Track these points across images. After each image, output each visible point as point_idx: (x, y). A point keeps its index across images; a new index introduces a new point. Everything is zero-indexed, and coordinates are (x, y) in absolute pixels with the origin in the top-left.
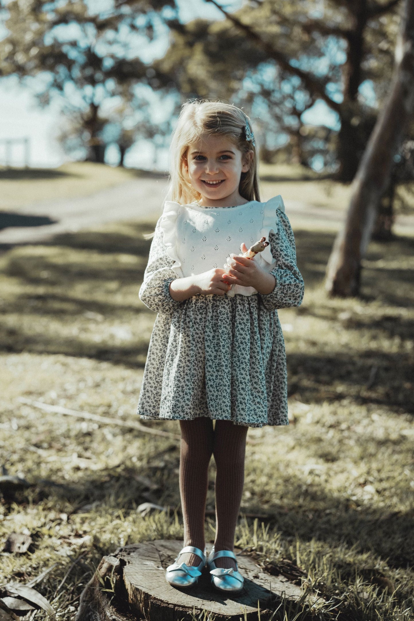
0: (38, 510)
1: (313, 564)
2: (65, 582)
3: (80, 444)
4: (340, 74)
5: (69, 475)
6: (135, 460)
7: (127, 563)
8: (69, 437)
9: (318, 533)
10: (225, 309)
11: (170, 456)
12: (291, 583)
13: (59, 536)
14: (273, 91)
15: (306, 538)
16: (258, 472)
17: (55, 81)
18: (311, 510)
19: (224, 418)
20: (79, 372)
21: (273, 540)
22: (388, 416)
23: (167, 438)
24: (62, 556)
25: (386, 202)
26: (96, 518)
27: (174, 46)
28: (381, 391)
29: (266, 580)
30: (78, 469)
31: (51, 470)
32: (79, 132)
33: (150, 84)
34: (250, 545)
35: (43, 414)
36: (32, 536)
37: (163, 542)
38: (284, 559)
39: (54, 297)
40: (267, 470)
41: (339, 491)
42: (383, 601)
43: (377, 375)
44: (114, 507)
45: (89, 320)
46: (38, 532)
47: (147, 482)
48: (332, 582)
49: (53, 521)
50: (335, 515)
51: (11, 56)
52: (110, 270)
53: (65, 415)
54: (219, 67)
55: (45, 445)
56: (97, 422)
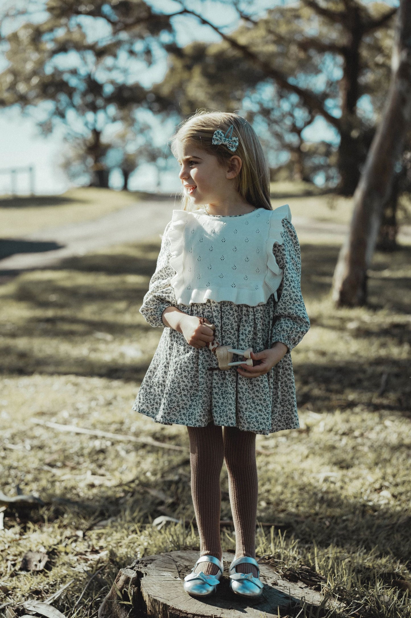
0: (54, 527)
1: (331, 570)
2: (83, 597)
3: (93, 461)
4: (338, 90)
5: (83, 492)
6: (149, 474)
7: (144, 575)
8: (82, 455)
9: (335, 540)
10: (229, 320)
11: (184, 470)
12: (310, 589)
13: (75, 553)
14: (273, 109)
15: (324, 544)
16: (273, 481)
17: (57, 109)
18: (328, 517)
19: (230, 425)
20: (90, 391)
21: (291, 547)
22: (401, 422)
23: (181, 452)
24: (79, 572)
25: (389, 212)
26: (112, 533)
27: (172, 70)
28: (392, 397)
29: (285, 586)
30: (92, 486)
31: (66, 488)
32: (82, 158)
33: (150, 108)
34: (268, 553)
35: (55, 434)
36: (48, 553)
37: (179, 553)
38: (302, 565)
39: (63, 319)
40: (281, 480)
41: (355, 497)
42: (404, 604)
43: (387, 382)
44: (130, 522)
45: (98, 340)
46: (54, 549)
47: (161, 496)
48: (352, 586)
49: (69, 538)
50: (352, 521)
51: (12, 87)
52: (118, 290)
53: (78, 434)
54: (218, 87)
55: (59, 464)
56: (110, 439)
